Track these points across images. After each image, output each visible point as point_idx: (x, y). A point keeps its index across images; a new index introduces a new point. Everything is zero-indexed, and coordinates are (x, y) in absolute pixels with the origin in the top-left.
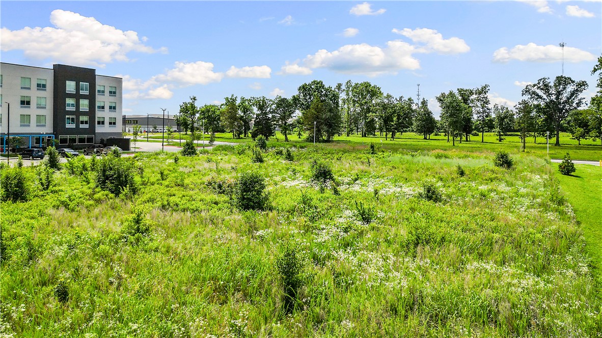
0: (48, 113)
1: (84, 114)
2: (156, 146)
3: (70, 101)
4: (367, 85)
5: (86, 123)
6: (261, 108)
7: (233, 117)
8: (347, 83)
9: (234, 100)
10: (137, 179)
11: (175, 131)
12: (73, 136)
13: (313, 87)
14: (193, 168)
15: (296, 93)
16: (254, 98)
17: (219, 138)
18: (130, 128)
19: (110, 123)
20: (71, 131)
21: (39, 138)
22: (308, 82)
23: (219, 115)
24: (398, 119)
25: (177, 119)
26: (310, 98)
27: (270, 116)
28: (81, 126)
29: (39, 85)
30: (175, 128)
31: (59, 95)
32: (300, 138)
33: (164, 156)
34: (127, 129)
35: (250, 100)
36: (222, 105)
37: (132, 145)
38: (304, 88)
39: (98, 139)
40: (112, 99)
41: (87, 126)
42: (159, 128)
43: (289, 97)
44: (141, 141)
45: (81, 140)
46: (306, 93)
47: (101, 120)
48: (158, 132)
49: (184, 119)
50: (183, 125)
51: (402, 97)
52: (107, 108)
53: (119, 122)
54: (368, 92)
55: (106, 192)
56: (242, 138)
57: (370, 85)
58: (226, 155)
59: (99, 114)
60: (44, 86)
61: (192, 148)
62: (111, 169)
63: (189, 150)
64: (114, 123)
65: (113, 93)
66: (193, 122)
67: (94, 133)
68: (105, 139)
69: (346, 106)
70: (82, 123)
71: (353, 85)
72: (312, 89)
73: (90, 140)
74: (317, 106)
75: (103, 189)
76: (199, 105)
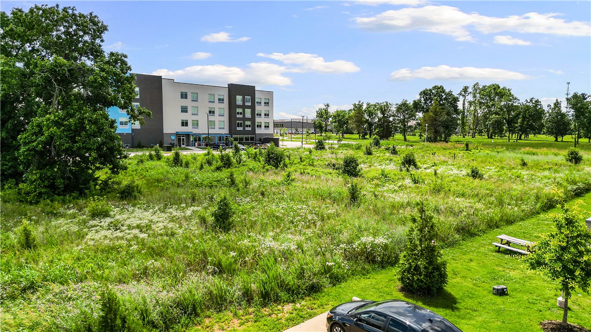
0: (226, 119)
1: (248, 119)
2: (298, 144)
3: (239, 110)
4: (496, 87)
5: (250, 126)
6: (383, 112)
7: (359, 120)
8: (474, 86)
9: (361, 106)
10: (287, 161)
11: (313, 133)
12: (241, 136)
13: (433, 91)
14: (321, 157)
15: (417, 97)
16: (378, 103)
17: (347, 138)
18: (278, 130)
19: (265, 127)
20: (240, 132)
21: (221, 137)
22: (430, 87)
23: (347, 119)
24: (523, 121)
25: (314, 123)
26: (430, 102)
27: (391, 119)
28: (247, 129)
29: (219, 99)
30: (312, 130)
31: (232, 106)
32: (421, 138)
33: (303, 150)
34: (275, 131)
35: (375, 106)
36: (350, 110)
37: (280, 143)
38: (424, 93)
39: (258, 138)
40: (267, 108)
41: (250, 129)
42: (300, 130)
43: (410, 102)
44: (287, 141)
45: (247, 139)
46: (426, 98)
47: (259, 124)
48: (299, 134)
49: (320, 123)
50: (319, 127)
51: (532, 98)
52: (263, 115)
53: (271, 126)
54: (497, 94)
55: (270, 166)
56: (367, 139)
57: (499, 87)
58: (347, 150)
59: (258, 120)
60: (223, 100)
61: (322, 145)
62: (272, 154)
63: (320, 146)
64: (268, 127)
65: (267, 104)
66: (326, 125)
67: (254, 133)
68: (262, 138)
69: (472, 108)
70: (247, 126)
71: (481, 87)
72: (432, 93)
73: (252, 139)
74: (436, 109)
75: (269, 165)
76: (332, 110)
